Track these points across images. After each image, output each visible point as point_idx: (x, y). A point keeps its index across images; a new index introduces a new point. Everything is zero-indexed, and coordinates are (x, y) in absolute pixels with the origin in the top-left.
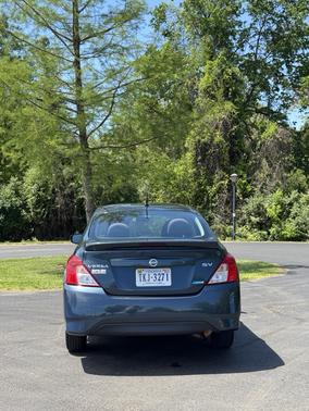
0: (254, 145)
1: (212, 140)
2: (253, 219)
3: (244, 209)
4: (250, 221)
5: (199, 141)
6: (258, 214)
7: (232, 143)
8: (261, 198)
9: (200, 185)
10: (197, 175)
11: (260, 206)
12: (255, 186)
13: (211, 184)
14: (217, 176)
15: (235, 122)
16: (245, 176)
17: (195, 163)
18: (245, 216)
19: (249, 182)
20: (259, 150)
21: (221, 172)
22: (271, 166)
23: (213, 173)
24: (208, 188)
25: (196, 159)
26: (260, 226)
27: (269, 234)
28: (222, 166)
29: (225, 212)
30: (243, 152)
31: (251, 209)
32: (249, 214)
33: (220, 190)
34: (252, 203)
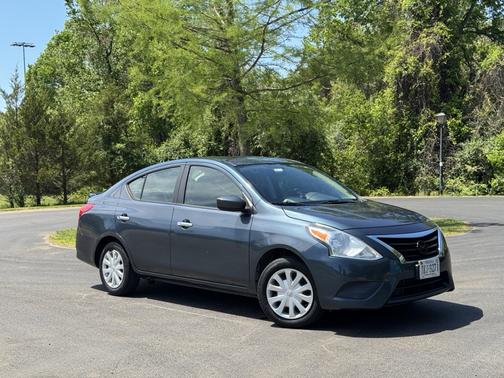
0: (472, 75)
1: (418, 70)
2: (469, 168)
3: (457, 156)
4: (465, 171)
5: (401, 73)
6: (476, 162)
7: (444, 76)
8: (480, 142)
9: (402, 127)
10: (398, 116)
11: (478, 151)
12: (474, 127)
13: (416, 128)
14: (423, 117)
15: (447, 47)
16: (460, 115)
17: (396, 102)
18: (459, 165)
19: (464, 122)
20: (478, 81)
21: (428, 111)
22: (493, 100)
23: (418, 113)
24: (412, 131)
25: (396, 96)
26: (479, 177)
27: (489, 186)
28: (431, 103)
29: (434, 160)
30: (458, 84)
31: (467, 156)
32: (464, 162)
33: (426, 134)
34: (468, 149)
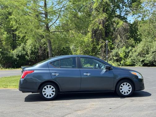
0: (114, 29)
1: (98, 28)
2: (114, 58)
3: (111, 54)
4: (113, 59)
5: (93, 28)
6: (116, 56)
7: (106, 29)
8: (117, 50)
9: (94, 45)
10: (93, 42)
11: (117, 53)
12: (115, 45)
13: (98, 45)
14: (100, 42)
15: (107, 21)
16: (111, 41)
17: (92, 37)
18: (111, 57)
19: (113, 44)
20: (116, 31)
21: (102, 40)
22: (121, 37)
23: (99, 41)
24: (97, 46)
25: (92, 35)
26: (117, 61)
27: (121, 63)
28: (102, 38)
29: (104, 55)
30: (110, 32)
31: (114, 54)
32: (113, 56)
33: (102, 47)
34: (114, 52)
